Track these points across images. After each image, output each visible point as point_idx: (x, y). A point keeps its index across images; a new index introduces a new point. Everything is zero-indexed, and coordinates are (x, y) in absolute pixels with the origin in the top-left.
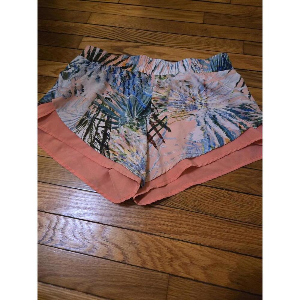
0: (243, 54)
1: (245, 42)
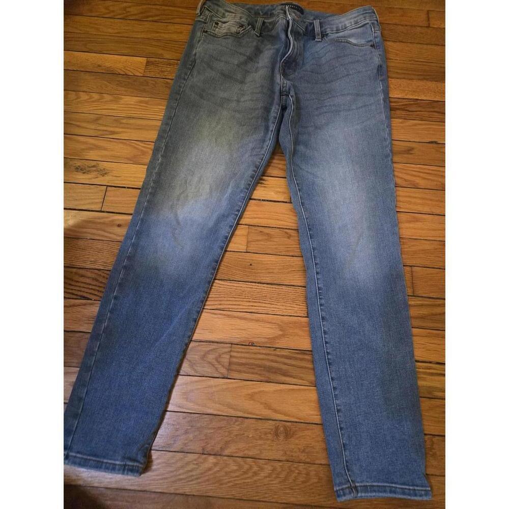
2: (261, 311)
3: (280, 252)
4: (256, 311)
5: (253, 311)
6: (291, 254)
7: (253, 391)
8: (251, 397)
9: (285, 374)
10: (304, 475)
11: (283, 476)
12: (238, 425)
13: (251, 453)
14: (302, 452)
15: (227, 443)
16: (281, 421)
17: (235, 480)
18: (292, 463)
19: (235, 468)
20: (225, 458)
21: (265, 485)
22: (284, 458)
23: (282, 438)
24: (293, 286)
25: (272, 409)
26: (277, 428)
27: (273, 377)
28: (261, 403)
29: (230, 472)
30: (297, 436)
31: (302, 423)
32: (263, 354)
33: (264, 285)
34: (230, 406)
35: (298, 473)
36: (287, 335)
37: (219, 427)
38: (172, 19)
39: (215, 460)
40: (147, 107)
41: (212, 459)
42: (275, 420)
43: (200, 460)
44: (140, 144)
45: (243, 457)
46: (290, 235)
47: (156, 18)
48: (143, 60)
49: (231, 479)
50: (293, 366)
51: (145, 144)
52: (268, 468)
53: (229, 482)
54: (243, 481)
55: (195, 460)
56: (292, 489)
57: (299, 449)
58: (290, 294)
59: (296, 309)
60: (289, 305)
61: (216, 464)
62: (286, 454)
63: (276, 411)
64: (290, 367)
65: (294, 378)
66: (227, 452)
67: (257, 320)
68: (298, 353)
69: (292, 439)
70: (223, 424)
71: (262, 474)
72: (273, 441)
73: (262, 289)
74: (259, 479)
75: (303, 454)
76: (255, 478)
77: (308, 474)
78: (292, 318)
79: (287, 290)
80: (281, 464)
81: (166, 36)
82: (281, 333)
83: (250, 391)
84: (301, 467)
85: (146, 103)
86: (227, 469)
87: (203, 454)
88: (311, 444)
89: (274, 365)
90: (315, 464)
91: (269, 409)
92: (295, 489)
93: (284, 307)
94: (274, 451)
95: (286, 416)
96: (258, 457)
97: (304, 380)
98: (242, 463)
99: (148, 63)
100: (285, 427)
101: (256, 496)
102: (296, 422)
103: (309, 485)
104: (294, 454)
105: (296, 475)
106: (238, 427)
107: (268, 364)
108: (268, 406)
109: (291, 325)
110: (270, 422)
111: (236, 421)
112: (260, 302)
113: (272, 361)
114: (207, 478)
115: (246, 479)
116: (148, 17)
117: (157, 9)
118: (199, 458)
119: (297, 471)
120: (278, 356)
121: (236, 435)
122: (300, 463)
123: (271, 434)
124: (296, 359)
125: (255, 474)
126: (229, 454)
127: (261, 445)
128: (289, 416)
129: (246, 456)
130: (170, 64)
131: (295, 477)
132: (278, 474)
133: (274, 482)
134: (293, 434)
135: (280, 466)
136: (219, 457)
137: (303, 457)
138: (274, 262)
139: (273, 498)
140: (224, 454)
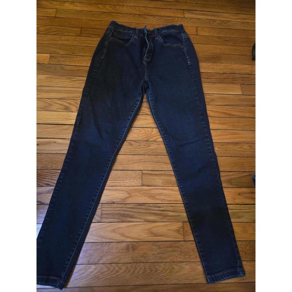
0: (141, 186)
1: (143, 172)
2: (117, 185)
3: (127, 153)
4: (115, 185)
5: (113, 185)
6: (132, 154)
7: (114, 228)
8: (114, 231)
9: (132, 217)
10: (143, 269)
11: (132, 271)
12: (107, 247)
13: (115, 261)
14: (142, 257)
15: (101, 257)
16: (130, 242)
17: (106, 276)
18: (136, 264)
19: (106, 270)
20: (100, 265)
21: (123, 277)
22: (132, 261)
23: (131, 251)
24: (134, 170)
25: (125, 236)
26: (128, 246)
27: (125, 219)
28: (119, 234)
29: (103, 272)
30: (139, 249)
31: (141, 242)
32: (119, 207)
33: (119, 171)
34: (102, 237)
35: (140, 269)
36: (132, 196)
37: (96, 249)
38: (64, 33)
39: (95, 267)
40: (51, 80)
41: (93, 267)
42: (127, 242)
43: (87, 268)
44: (48, 100)
45: (110, 264)
46: (132, 144)
47: (54, 33)
48: (48, 55)
49: (104, 276)
50: (136, 212)
51: (51, 100)
52: (124, 268)
53: (103, 278)
54: (111, 276)
55: (84, 268)
56: (137, 277)
57: (140, 256)
58: (133, 174)
59: (136, 182)
60: (132, 180)
61: (95, 269)
62: (133, 259)
63: (127, 237)
64: (134, 213)
65: (136, 218)
66: (101, 262)
67: (116, 190)
68: (138, 205)
69: (136, 251)
70: (99, 247)
71: (121, 271)
72: (126, 253)
73: (117, 173)
74: (119, 274)
75: (142, 258)
76: (117, 274)
77: (145, 269)
78: (134, 187)
79: (131, 173)
80: (130, 265)
81: (61, 42)
82: (128, 195)
83: (113, 228)
84: (142, 265)
85: (51, 78)
86: (102, 271)
87: (88, 264)
88: (146, 252)
89: (126, 213)
90: (148, 263)
91: (124, 236)
92: (139, 277)
93: (129, 182)
94: (127, 259)
95: (133, 239)
96: (118, 262)
97: (141, 219)
98: (110, 267)
99: (51, 57)
100: (132, 245)
101: (118, 283)
102: (138, 242)
103: (146, 274)
104: (137, 259)
105: (139, 269)
106: (107, 248)
107: (122, 212)
108: (123, 235)
109: (133, 191)
110: (124, 243)
111: (106, 244)
112: (116, 180)
113: (124, 211)
114: (91, 277)
115: (112, 275)
116: (50, 32)
117: (55, 28)
118: (86, 266)
119: (139, 268)
120: (127, 208)
121: (107, 252)
122: (140, 263)
123: (125, 249)
124: (136, 208)
125: (117, 272)
126: (103, 263)
127: (120, 256)
128: (134, 239)
129: (111, 263)
130: (63, 57)
131: (138, 270)
132: (129, 270)
133: (128, 275)
134: (137, 248)
135: (130, 266)
136: (97, 265)
137: (142, 259)
138: (124, 159)
139: (127, 283)
140: (100, 263)
